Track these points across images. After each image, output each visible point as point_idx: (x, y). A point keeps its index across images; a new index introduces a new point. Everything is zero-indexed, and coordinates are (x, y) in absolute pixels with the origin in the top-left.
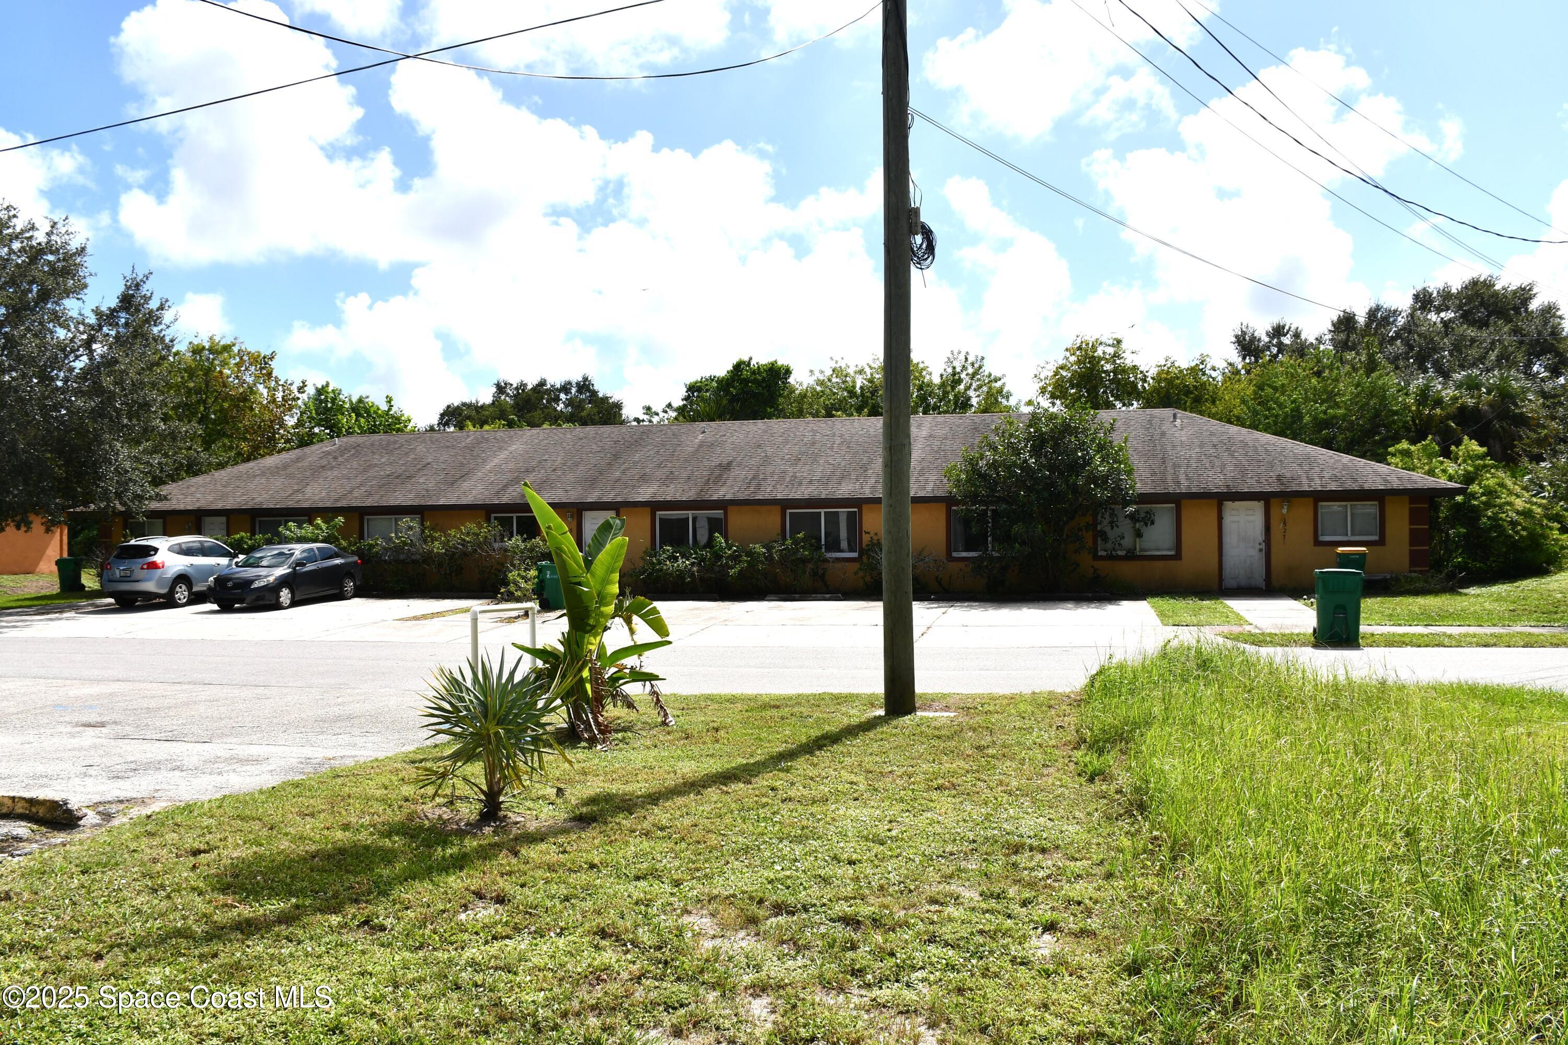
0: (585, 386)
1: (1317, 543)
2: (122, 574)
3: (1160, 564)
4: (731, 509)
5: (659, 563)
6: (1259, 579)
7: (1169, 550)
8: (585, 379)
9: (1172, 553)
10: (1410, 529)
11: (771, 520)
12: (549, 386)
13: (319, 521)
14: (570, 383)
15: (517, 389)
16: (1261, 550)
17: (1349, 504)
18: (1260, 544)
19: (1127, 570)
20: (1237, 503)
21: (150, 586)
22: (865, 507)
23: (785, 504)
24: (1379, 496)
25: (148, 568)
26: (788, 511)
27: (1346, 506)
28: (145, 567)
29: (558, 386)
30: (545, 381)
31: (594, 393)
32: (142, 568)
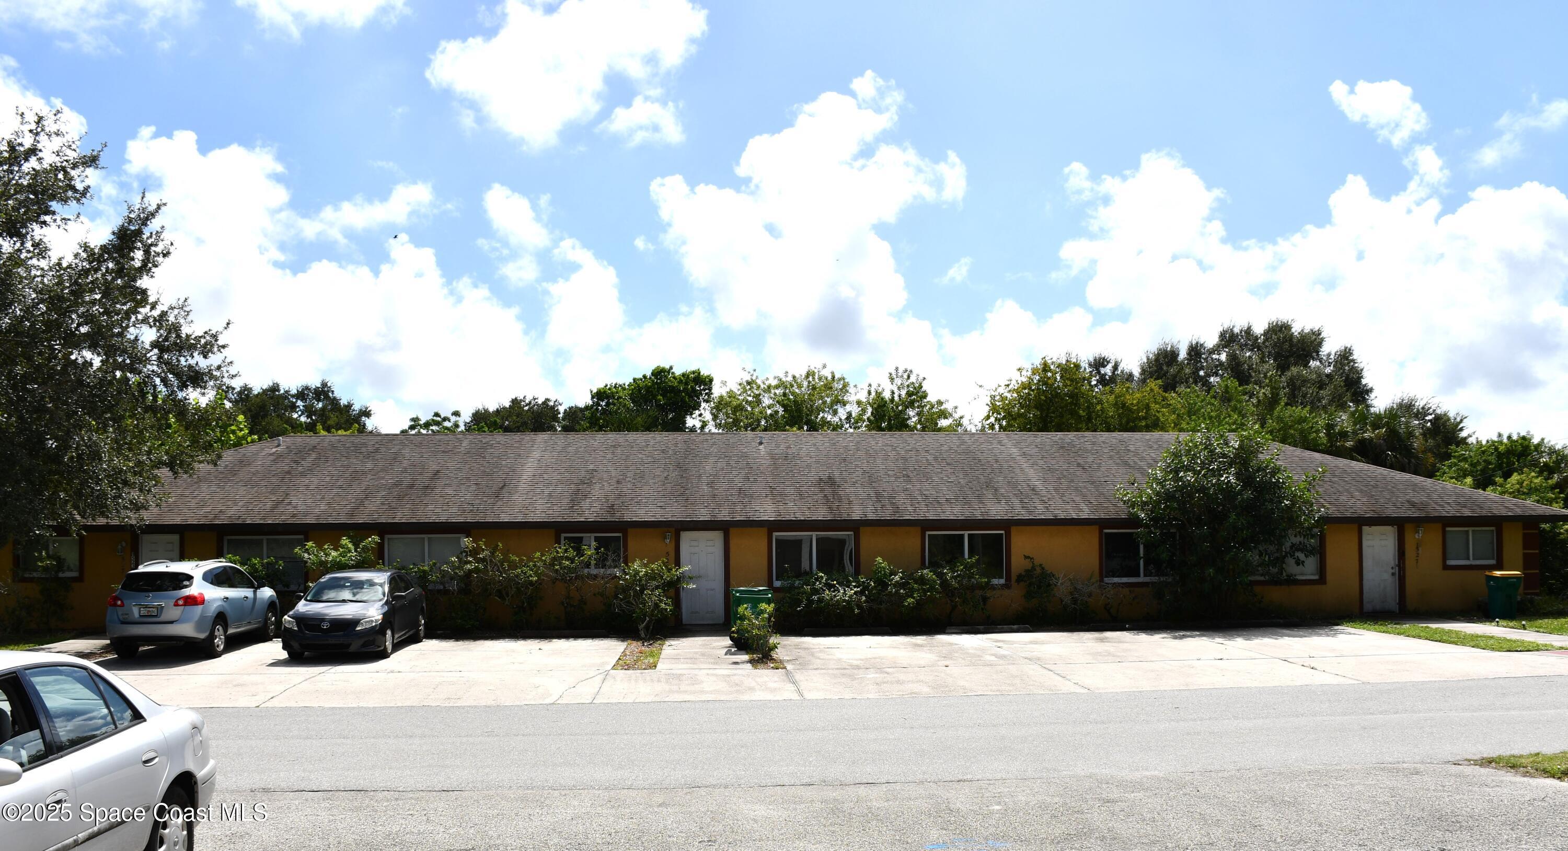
0: (323, 392)
1: (1446, 567)
2: (143, 612)
3: (1307, 588)
4: (864, 531)
5: (816, 591)
6: (1392, 603)
7: (1312, 574)
8: (324, 385)
9: (1316, 577)
10: (1524, 553)
11: (911, 543)
12: (282, 392)
13: (345, 541)
14: (307, 388)
15: (240, 393)
16: (1393, 574)
17: (1470, 529)
18: (1392, 568)
19: (1276, 595)
20: (1374, 528)
21: (186, 629)
22: (1014, 530)
23: (925, 525)
24: (1497, 523)
25: (185, 604)
26: (928, 533)
27: (1467, 531)
28: (181, 602)
29: (294, 392)
30: (278, 385)
31: (335, 402)
32: (176, 605)
